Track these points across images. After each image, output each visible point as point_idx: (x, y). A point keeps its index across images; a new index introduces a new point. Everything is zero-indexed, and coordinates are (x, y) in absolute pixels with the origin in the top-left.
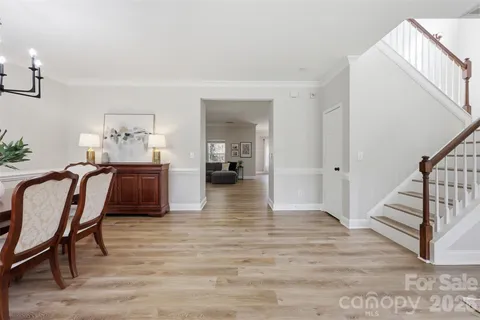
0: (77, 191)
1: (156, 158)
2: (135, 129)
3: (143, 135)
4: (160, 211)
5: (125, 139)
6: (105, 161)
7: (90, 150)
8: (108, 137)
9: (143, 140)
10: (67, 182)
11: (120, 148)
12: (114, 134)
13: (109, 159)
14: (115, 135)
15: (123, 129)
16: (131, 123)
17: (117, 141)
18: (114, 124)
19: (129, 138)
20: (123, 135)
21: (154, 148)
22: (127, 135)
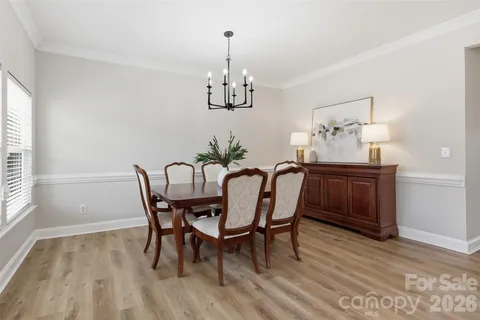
0: (268, 188)
1: (374, 156)
2: (345, 120)
3: (355, 127)
4: (379, 232)
5: (334, 134)
6: (313, 160)
7: (300, 149)
8: (316, 133)
9: (356, 134)
10: (258, 179)
11: (329, 145)
12: (322, 129)
13: (317, 158)
14: (324, 131)
15: (332, 122)
16: (340, 115)
17: (325, 137)
18: (322, 118)
19: (339, 133)
20: (332, 130)
21: (372, 143)
22: (336, 129)
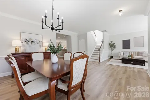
1: (46, 50)
2: (35, 40)
3: (39, 42)
5: (31, 43)
7: (17, 47)
8: (24, 42)
9: (39, 44)
11: (30, 46)
14: (27, 41)
15: (30, 39)
17: (28, 44)
18: (25, 36)
19: (33, 43)
20: (31, 42)
